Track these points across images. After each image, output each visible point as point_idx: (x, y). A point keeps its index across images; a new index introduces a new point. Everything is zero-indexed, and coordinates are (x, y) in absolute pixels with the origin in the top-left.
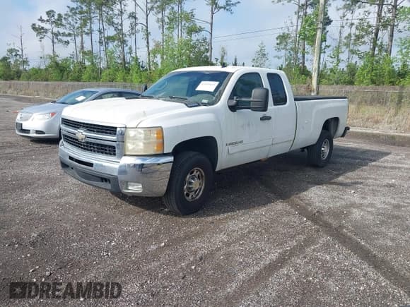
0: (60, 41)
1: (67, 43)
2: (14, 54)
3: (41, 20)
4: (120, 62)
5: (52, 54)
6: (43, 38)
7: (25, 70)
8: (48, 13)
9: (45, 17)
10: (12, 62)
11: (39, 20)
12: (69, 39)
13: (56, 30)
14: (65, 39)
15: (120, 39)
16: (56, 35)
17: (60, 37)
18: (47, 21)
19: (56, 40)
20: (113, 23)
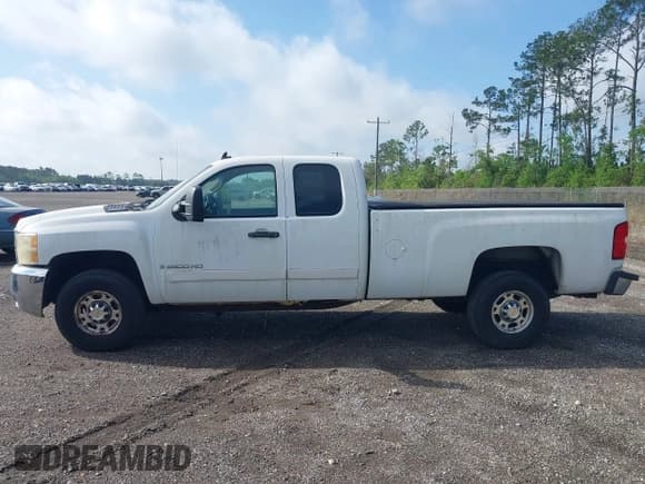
0: (498, 129)
1: (508, 131)
2: (441, 152)
3: (477, 103)
4: (580, 153)
5: (485, 149)
6: (473, 128)
7: (451, 174)
8: (487, 92)
9: (483, 98)
10: (438, 164)
11: (473, 103)
12: (509, 124)
13: (494, 115)
14: (505, 125)
15: (584, 115)
16: (493, 121)
17: (497, 124)
18: (485, 102)
19: (492, 128)
20: (574, 91)
